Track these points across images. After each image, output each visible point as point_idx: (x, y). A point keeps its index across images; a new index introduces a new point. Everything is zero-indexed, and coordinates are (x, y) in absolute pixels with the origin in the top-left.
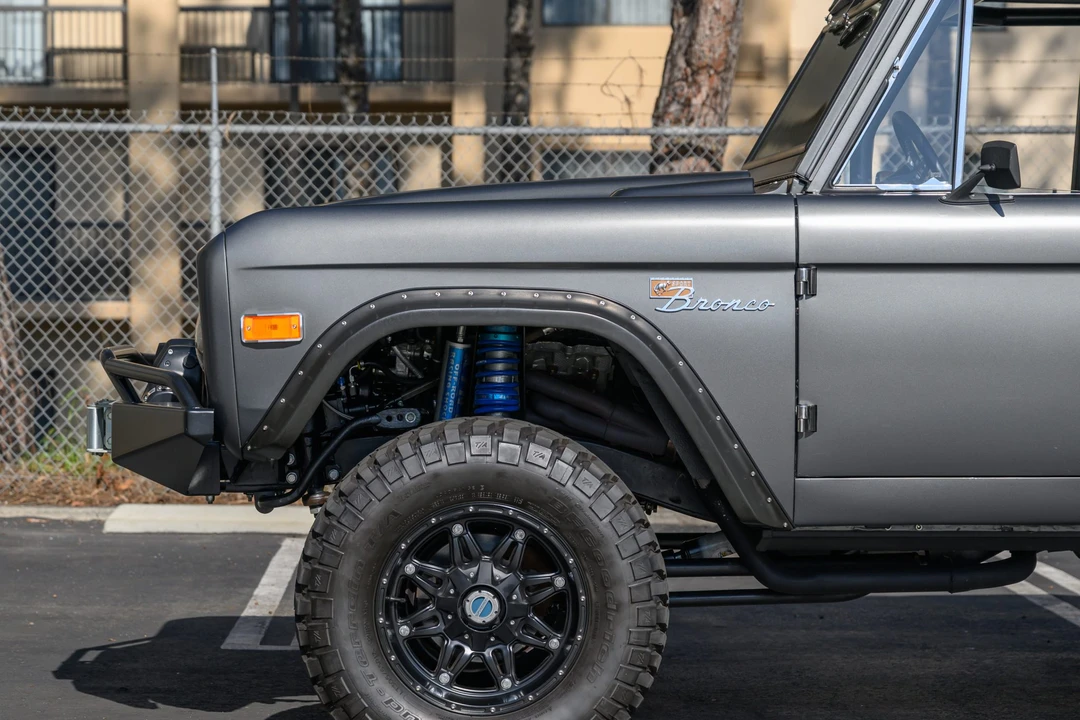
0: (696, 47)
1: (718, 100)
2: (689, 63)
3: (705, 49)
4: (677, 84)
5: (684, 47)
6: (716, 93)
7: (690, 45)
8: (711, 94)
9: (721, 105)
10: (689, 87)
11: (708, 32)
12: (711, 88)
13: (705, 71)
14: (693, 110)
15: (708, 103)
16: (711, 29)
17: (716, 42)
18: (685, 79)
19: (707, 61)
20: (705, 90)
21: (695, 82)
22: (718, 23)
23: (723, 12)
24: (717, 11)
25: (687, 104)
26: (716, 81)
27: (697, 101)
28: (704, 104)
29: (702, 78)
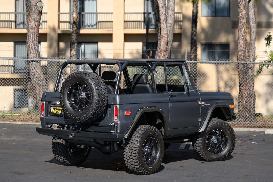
0: (161, 47)
1: (165, 56)
2: (160, 50)
3: (162, 48)
4: (158, 53)
5: (159, 47)
6: (165, 55)
7: (160, 47)
8: (164, 55)
9: (166, 57)
10: (160, 54)
11: (162, 45)
12: (164, 54)
13: (162, 51)
14: (161, 58)
15: (163, 57)
16: (163, 44)
17: (164, 47)
18: (159, 53)
19: (163, 50)
20: (162, 55)
21: (161, 53)
22: (164, 44)
23: (165, 42)
24: (164, 42)
25: (160, 57)
26: (165, 53)
27: (161, 56)
28: (162, 57)
29: (162, 53)
